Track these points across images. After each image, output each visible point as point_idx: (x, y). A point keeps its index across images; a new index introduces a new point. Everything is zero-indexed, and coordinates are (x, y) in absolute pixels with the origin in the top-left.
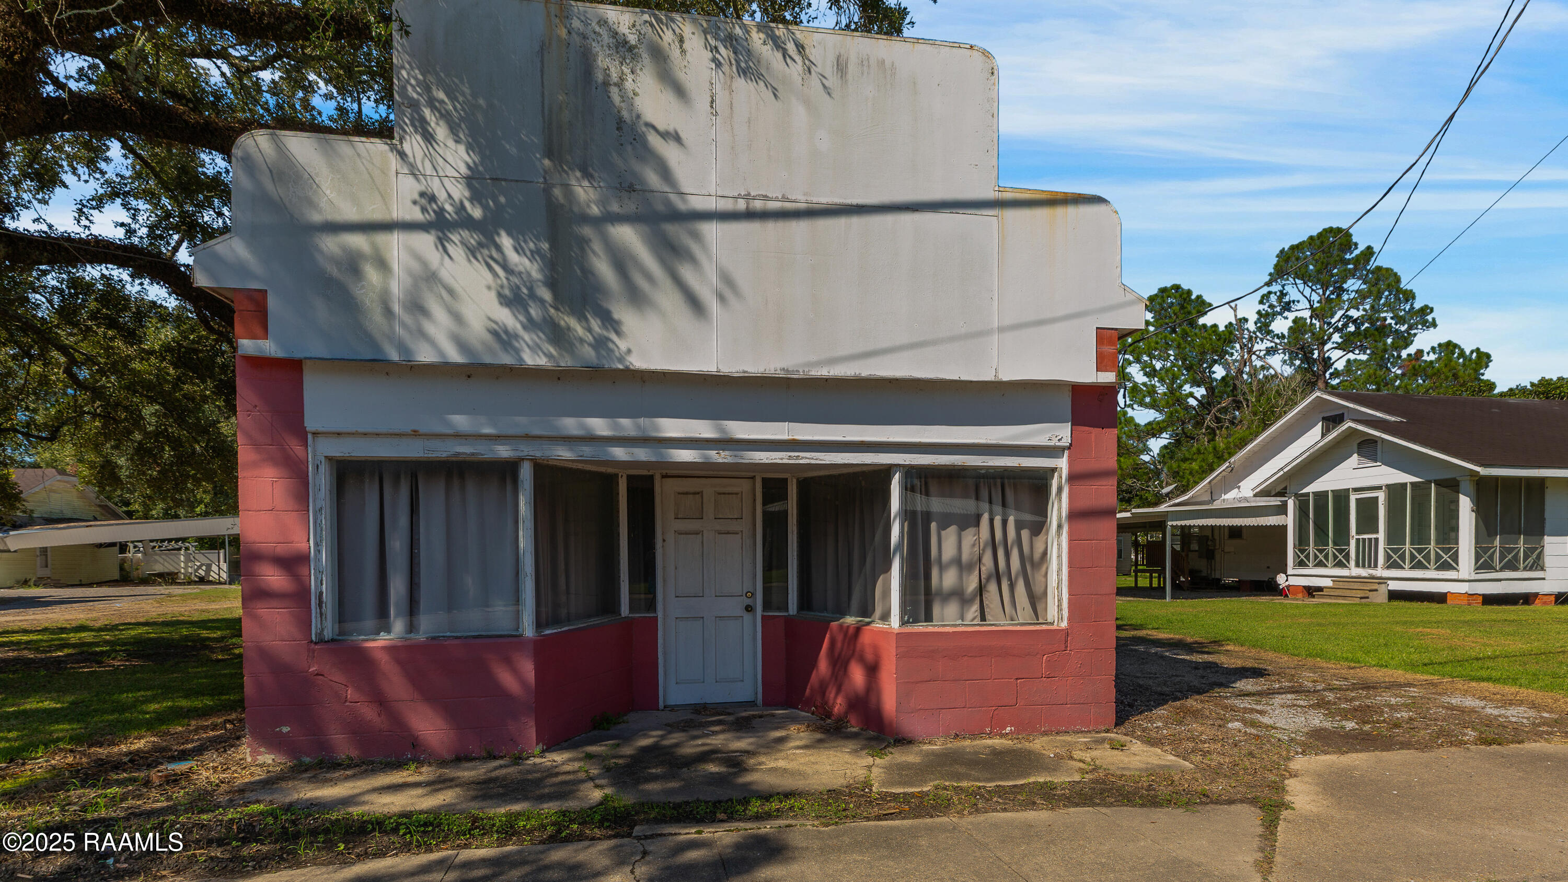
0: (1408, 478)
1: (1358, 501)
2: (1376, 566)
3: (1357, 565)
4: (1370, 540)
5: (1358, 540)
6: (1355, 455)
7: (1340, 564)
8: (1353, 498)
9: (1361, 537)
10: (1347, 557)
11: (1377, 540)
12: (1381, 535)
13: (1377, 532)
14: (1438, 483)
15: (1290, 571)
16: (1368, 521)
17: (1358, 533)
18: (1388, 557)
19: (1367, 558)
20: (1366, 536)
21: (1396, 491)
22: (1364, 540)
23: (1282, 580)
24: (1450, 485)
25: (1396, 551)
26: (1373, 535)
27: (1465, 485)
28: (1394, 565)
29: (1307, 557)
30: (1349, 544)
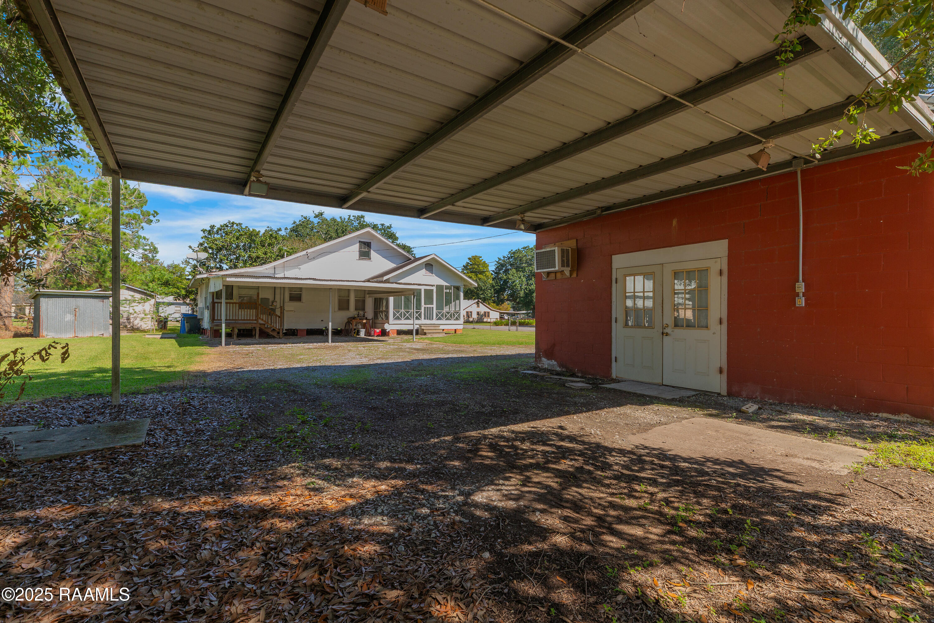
0: (445, 284)
1: (425, 290)
2: (433, 319)
3: (425, 319)
5: (425, 308)
6: (424, 270)
7: (417, 319)
8: (423, 288)
9: (426, 306)
10: (420, 315)
11: (433, 308)
12: (434, 306)
13: (433, 304)
14: (454, 287)
15: (391, 322)
16: (429, 300)
17: (425, 304)
18: (437, 315)
19: (429, 316)
20: (429, 306)
21: (440, 288)
23: (387, 327)
24: (457, 288)
25: (440, 313)
26: (431, 306)
27: (462, 289)
28: (440, 319)
29: (401, 314)
30: (420, 309)
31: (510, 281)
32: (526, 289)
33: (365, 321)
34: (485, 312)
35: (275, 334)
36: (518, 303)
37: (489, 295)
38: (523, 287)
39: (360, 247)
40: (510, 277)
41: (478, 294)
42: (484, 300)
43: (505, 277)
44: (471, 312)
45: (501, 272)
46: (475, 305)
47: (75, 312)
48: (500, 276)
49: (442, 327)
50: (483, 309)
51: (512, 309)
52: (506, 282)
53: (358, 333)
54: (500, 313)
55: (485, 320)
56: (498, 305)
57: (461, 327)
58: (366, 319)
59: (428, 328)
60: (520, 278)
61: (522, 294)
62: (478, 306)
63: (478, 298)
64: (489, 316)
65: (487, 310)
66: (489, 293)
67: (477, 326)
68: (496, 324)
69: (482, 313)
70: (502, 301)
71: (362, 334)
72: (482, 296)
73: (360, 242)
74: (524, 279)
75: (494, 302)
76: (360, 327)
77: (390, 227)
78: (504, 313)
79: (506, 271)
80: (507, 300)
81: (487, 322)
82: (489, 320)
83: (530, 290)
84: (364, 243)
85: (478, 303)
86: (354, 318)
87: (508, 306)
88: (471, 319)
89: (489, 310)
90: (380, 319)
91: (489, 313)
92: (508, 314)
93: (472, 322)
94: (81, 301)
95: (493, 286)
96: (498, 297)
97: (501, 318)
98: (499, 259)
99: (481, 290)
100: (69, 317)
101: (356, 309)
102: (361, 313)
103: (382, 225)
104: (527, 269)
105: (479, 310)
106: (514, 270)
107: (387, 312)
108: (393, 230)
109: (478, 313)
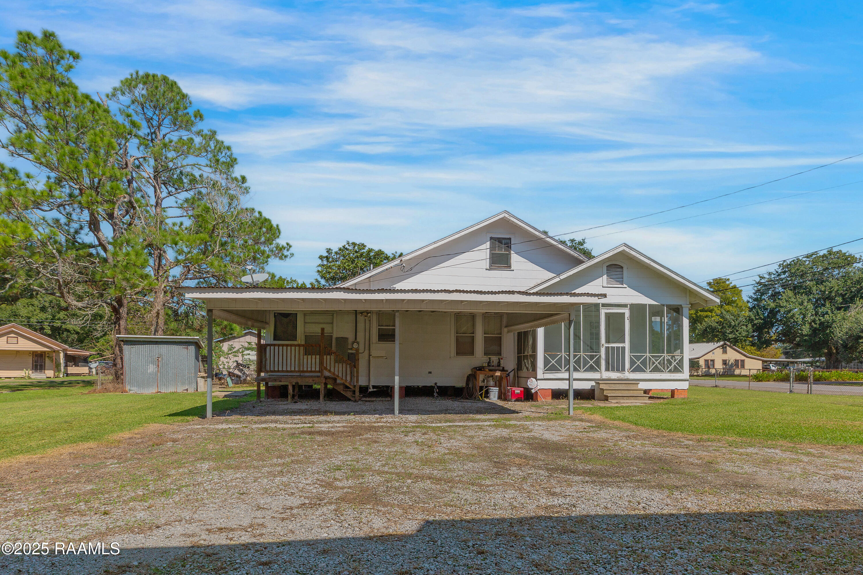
0: (648, 301)
1: (608, 316)
2: (623, 370)
3: (607, 369)
4: (618, 348)
5: (607, 348)
6: (605, 277)
7: (591, 369)
8: (603, 312)
9: (610, 345)
10: (598, 363)
11: (623, 348)
12: (627, 345)
13: (624, 342)
15: (540, 375)
16: (616, 333)
17: (608, 341)
18: (632, 363)
19: (615, 363)
20: (615, 345)
21: (638, 310)
22: (613, 348)
23: (533, 384)
24: (677, 310)
25: (638, 358)
26: (621, 345)
27: (686, 311)
28: (638, 369)
29: (559, 362)
30: (599, 351)
31: (782, 310)
32: (814, 321)
33: (498, 374)
34: (737, 361)
35: (348, 394)
36: (798, 345)
37: (744, 334)
38: (809, 318)
39: (492, 248)
40: (783, 303)
41: (724, 334)
42: (735, 342)
43: (772, 305)
44: (713, 361)
45: (765, 297)
46: (720, 350)
47: (157, 361)
48: (764, 303)
49: (643, 386)
50: (732, 355)
51: (783, 356)
52: (773, 313)
53: (487, 394)
54: (764, 361)
55: (737, 372)
56: (759, 348)
57: (685, 385)
58: (503, 370)
59: (613, 387)
60: (802, 304)
61: (806, 330)
62: (725, 352)
63: (725, 340)
64: (743, 366)
65: (740, 357)
66: (743, 331)
67: (722, 382)
68: (757, 378)
69: (732, 361)
70: (768, 343)
71: (494, 397)
72: (730, 336)
73: (491, 238)
74: (810, 306)
75: (753, 345)
76: (492, 383)
77: (581, 243)
78: (771, 362)
79: (775, 296)
80: (776, 341)
81: (739, 376)
82: (744, 372)
83: (821, 324)
84: (500, 240)
85: (724, 347)
86: (481, 369)
87: (777, 348)
88: (713, 371)
89: (743, 358)
90: (525, 370)
91: (743, 361)
92: (777, 363)
93: (713, 376)
94: (164, 349)
95: (751, 320)
96: (759, 337)
97: (765, 368)
98: (762, 278)
99: (730, 326)
100: (151, 369)
101: (486, 354)
102: (494, 359)
103: (572, 241)
104: (814, 288)
105: (725, 357)
106: (790, 293)
107: (534, 357)
108: (587, 246)
109: (725, 362)
